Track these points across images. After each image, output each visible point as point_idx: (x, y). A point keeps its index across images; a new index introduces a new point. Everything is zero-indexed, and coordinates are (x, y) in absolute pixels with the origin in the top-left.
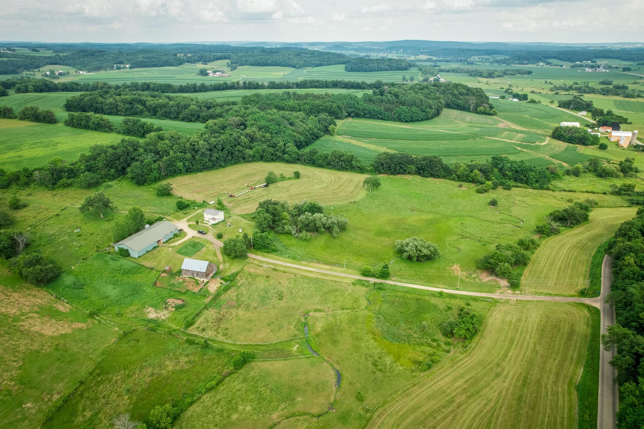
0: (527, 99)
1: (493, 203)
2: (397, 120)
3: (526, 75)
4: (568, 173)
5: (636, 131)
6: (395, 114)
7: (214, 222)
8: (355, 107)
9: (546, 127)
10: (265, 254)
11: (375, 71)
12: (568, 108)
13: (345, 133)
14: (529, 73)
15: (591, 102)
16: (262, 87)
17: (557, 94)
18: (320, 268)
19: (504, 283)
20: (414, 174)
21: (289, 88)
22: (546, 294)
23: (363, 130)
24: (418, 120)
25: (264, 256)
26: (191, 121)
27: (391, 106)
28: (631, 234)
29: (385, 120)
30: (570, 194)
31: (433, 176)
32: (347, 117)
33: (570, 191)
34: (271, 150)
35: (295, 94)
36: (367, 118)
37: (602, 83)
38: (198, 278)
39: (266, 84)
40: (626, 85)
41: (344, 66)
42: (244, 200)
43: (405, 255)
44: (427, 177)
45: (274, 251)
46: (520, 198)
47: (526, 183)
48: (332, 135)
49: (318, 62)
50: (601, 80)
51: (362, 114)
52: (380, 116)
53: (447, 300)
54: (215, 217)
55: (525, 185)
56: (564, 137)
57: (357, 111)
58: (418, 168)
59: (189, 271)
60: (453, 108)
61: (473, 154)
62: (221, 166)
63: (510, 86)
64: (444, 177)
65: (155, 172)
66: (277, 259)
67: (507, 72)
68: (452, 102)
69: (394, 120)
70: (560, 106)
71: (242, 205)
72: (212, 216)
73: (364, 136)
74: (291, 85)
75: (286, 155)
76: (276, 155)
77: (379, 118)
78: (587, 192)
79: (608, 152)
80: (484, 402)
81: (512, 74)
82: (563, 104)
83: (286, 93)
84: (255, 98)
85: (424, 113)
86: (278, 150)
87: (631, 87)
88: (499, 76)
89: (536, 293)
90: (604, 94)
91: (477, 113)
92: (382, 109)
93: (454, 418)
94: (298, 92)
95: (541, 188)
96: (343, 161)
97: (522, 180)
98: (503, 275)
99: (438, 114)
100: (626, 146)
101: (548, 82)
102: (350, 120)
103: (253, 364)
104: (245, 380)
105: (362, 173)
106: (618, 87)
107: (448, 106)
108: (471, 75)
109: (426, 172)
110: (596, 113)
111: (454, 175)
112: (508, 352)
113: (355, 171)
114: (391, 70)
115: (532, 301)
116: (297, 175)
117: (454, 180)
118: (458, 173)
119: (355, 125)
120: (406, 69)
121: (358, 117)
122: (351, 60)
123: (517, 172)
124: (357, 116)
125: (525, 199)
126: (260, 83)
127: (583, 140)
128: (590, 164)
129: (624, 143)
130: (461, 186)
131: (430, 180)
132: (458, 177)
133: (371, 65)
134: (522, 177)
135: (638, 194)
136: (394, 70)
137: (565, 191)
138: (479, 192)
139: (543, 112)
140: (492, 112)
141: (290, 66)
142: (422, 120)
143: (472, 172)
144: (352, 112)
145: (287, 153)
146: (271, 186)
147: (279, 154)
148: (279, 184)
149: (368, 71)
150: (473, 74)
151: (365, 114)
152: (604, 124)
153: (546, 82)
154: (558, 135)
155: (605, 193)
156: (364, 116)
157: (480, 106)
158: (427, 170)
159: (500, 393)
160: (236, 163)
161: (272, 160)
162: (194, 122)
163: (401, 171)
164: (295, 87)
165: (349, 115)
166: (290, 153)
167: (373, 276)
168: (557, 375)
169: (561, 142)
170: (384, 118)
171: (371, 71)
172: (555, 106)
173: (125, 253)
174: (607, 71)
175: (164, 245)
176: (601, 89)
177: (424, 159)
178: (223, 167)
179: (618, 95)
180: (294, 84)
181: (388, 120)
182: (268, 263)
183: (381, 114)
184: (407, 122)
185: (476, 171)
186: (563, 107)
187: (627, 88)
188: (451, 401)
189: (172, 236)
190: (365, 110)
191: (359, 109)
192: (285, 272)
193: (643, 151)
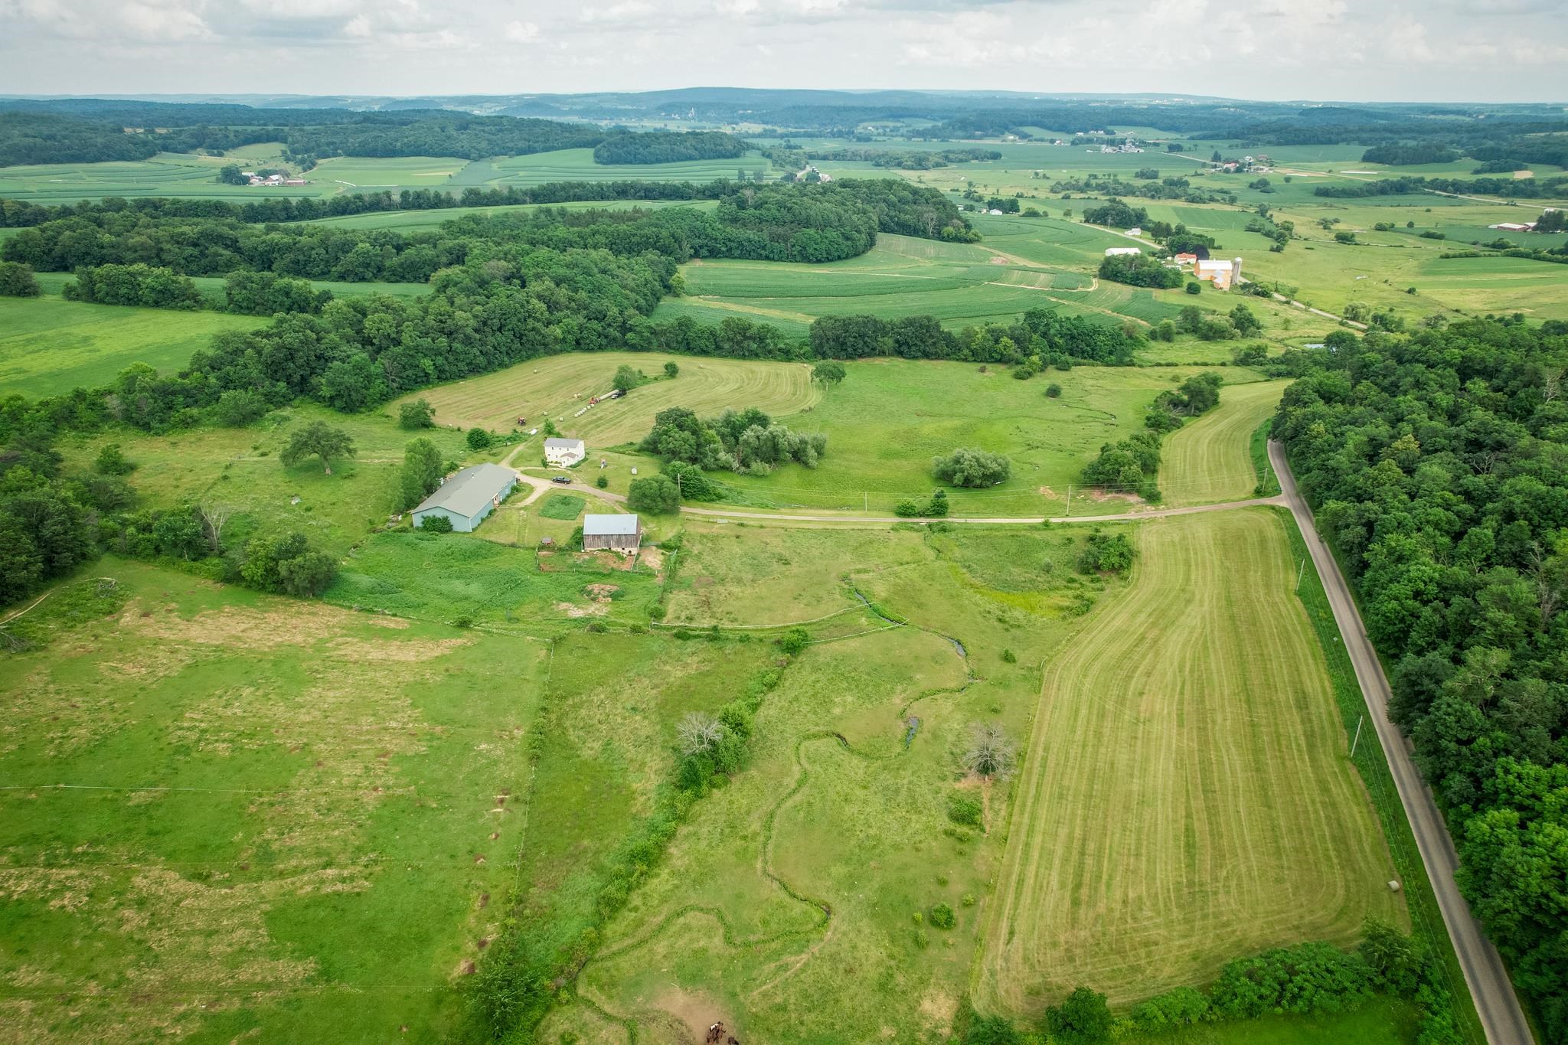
0: (1017, 210)
1: (1054, 392)
2: (799, 258)
3: (990, 162)
4: (1153, 336)
5: (1239, 259)
6: (793, 246)
7: (573, 462)
8: (707, 236)
9: (1081, 260)
10: (705, 504)
11: (667, 161)
12: (1105, 223)
13: (702, 291)
14: (996, 156)
15: (1143, 209)
16: (448, 203)
17: (1067, 197)
18: (820, 515)
19: (1133, 499)
20: (890, 355)
21: (517, 202)
22: (1207, 503)
23: (739, 282)
24: (839, 258)
25: (704, 507)
26: (363, 279)
27: (781, 230)
28: (1305, 398)
29: (773, 259)
30: (1169, 369)
31: (927, 355)
32: (691, 257)
33: (1168, 365)
34: (595, 325)
35: (563, 213)
36: (736, 258)
37: (1141, 175)
38: (620, 550)
39: (458, 196)
40: (1185, 179)
41: (590, 151)
42: (591, 423)
43: (958, 478)
44: (915, 358)
45: (720, 497)
46: (1092, 382)
47: (1092, 357)
48: (678, 296)
49: (522, 144)
50: (1138, 170)
51: (724, 249)
52: (763, 252)
53: (1060, 532)
54: (571, 450)
55: (1091, 361)
56: (1124, 276)
57: (712, 243)
58: (897, 341)
59: (599, 536)
60: (892, 232)
61: (976, 313)
62: (503, 365)
63: (970, 184)
64: (947, 357)
65: (378, 381)
66: (732, 511)
67: (951, 156)
68: (891, 218)
69: (791, 258)
70: (1087, 221)
71: (593, 432)
72: (564, 451)
73: (746, 294)
74: (520, 196)
75: (629, 335)
76: (606, 337)
77: (760, 257)
78: (1196, 364)
79: (1203, 299)
80: (1187, 631)
81: (961, 161)
82: (1093, 215)
83: (541, 211)
84: (472, 225)
85: (849, 243)
86: (609, 325)
87: (1194, 182)
88: (937, 165)
89: (1190, 504)
90: (1153, 197)
91: (943, 239)
92: (765, 235)
93: (1157, 654)
94: (569, 209)
95: (1120, 363)
96: (750, 338)
97: (1083, 352)
98: (1132, 488)
99: (871, 243)
100: (1226, 287)
101: (1041, 175)
102: (698, 264)
103: (813, 649)
104: (816, 669)
105: (789, 360)
106: (1171, 183)
107: (885, 228)
108: (878, 165)
109: (913, 348)
110: (1159, 231)
111: (966, 352)
112: (1189, 575)
113: (774, 358)
114: (703, 157)
115: (1191, 515)
116: (672, 371)
117: (966, 360)
118: (974, 346)
119: (717, 272)
120: (735, 155)
121: (715, 257)
122: (604, 137)
123: (1073, 337)
124: (713, 254)
125: (1101, 382)
126: (443, 195)
127: (1159, 280)
128: (1186, 318)
129: (1223, 282)
130: (983, 370)
131: (923, 363)
132: (974, 353)
133: (655, 148)
134: (1083, 345)
135: (1273, 361)
136: (710, 158)
137: (1159, 365)
138: (1019, 376)
139: (1063, 232)
140: (971, 235)
141: (454, 154)
142: (847, 257)
143: (997, 341)
144: (701, 247)
145: (630, 330)
146: (630, 395)
147: (613, 332)
148: (645, 390)
149: (652, 163)
150: (882, 162)
151: (730, 250)
152: (1180, 248)
153: (1037, 174)
154: (1111, 271)
155: (1223, 364)
156: (729, 255)
157: (946, 225)
158: (915, 345)
159: (1203, 618)
160: (528, 358)
161: (601, 348)
162: (369, 281)
163: (867, 350)
164: (528, 199)
165: (696, 255)
166: (638, 329)
167: (921, 515)
168: (1267, 586)
169: (1119, 285)
170: (771, 256)
171: (658, 161)
172: (1077, 219)
173: (440, 526)
174: (1141, 151)
175: (503, 506)
176: (1145, 187)
177: (910, 323)
178: (507, 366)
179: (1176, 197)
180: (525, 193)
181: (780, 260)
182: (722, 517)
183: (764, 248)
184: (819, 261)
185: (1005, 340)
186: (1094, 222)
187: (1187, 184)
188: (1142, 638)
189: (508, 491)
190: (730, 240)
191: (716, 239)
192: (762, 527)
193: (1257, 294)
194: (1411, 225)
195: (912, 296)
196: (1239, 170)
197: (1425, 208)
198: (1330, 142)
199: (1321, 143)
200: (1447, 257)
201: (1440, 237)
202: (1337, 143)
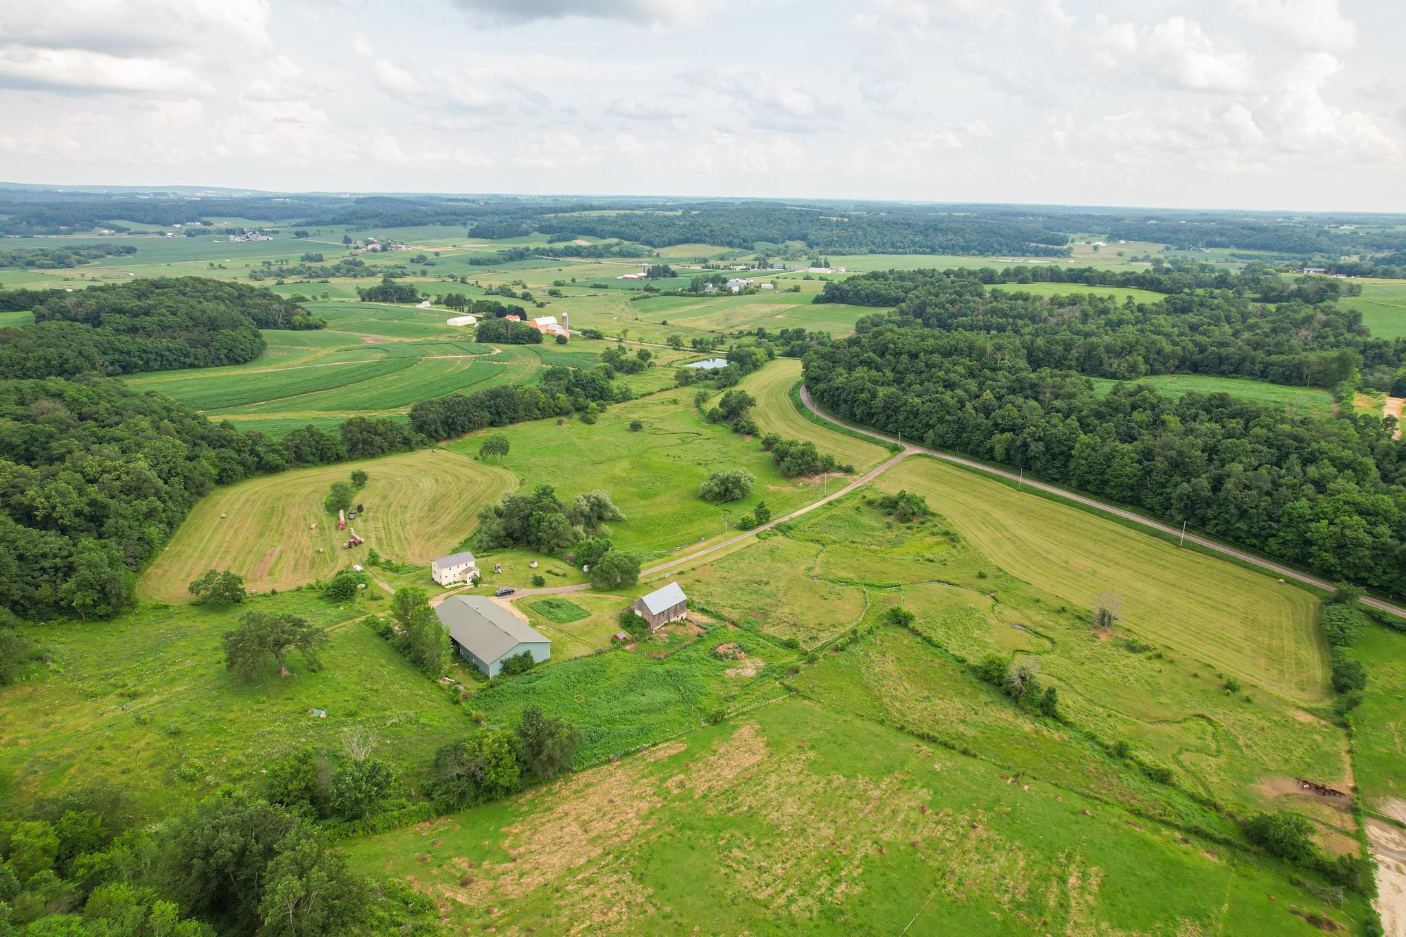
1: (636, 427)
2: (225, 361)
3: (130, 256)
5: (564, 315)
6: (216, 349)
18: (703, 548)
19: (835, 475)
22: (879, 463)
27: (192, 336)
29: (199, 367)
31: (512, 421)
50: (303, 254)
52: (187, 360)
54: (469, 564)
58: (491, 413)
59: (663, 612)
69: (218, 362)
72: (463, 567)
75: (270, 457)
76: (243, 464)
77: (184, 366)
78: (663, 390)
86: (241, 451)
89: (874, 466)
91: (294, 328)
93: (1031, 543)
96: (380, 434)
100: (568, 336)
105: (412, 449)
111: (536, 411)
115: (887, 471)
117: (536, 419)
118: (542, 406)
129: (565, 332)
130: (560, 423)
138: (586, 422)
140: (318, 321)
143: (554, 398)
145: (266, 451)
151: (147, 363)
157: (293, 315)
160: (193, 504)
163: (471, 426)
166: (275, 448)
170: (196, 362)
173: (523, 664)
174: (271, 239)
181: (206, 366)
183: (186, 356)
185: (560, 396)
186: (370, 300)
190: (145, 351)
191: (129, 353)
192: (693, 569)
193: (593, 338)
194: (573, 280)
195: (390, 378)
196: (384, 249)
197: (557, 268)
198: (420, 224)
199: (415, 225)
200: (635, 299)
201: (606, 287)
202: (425, 224)
